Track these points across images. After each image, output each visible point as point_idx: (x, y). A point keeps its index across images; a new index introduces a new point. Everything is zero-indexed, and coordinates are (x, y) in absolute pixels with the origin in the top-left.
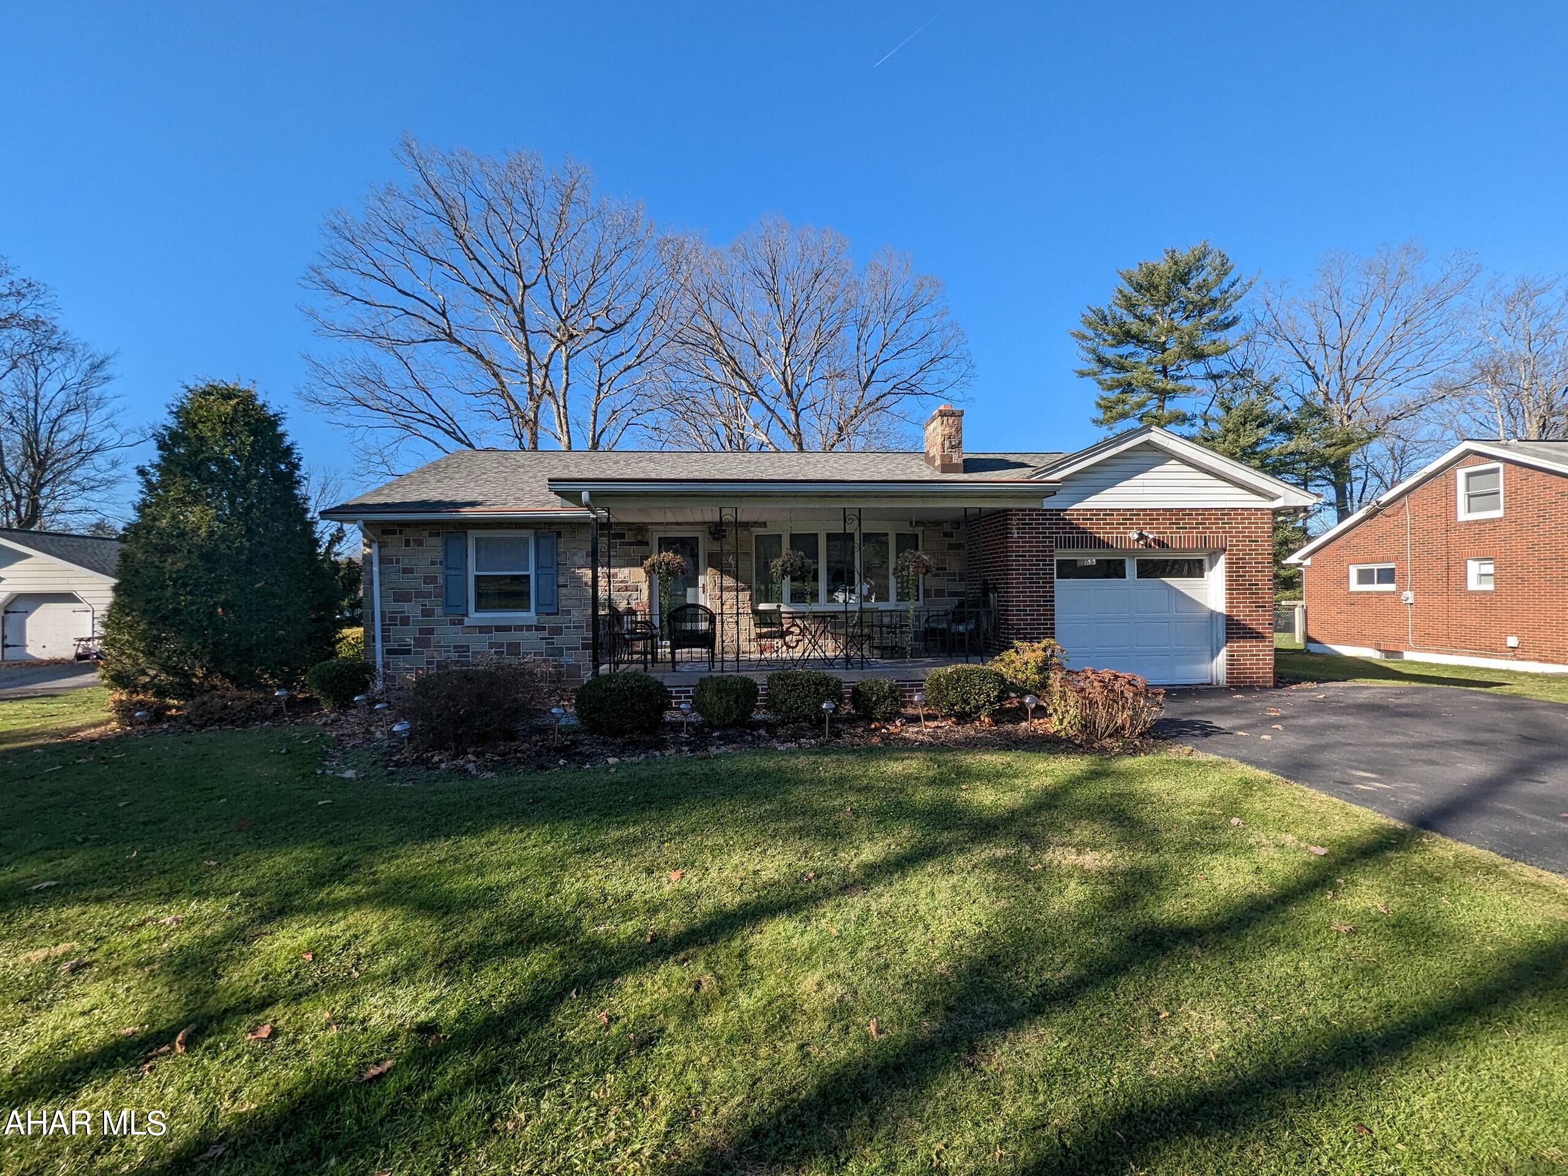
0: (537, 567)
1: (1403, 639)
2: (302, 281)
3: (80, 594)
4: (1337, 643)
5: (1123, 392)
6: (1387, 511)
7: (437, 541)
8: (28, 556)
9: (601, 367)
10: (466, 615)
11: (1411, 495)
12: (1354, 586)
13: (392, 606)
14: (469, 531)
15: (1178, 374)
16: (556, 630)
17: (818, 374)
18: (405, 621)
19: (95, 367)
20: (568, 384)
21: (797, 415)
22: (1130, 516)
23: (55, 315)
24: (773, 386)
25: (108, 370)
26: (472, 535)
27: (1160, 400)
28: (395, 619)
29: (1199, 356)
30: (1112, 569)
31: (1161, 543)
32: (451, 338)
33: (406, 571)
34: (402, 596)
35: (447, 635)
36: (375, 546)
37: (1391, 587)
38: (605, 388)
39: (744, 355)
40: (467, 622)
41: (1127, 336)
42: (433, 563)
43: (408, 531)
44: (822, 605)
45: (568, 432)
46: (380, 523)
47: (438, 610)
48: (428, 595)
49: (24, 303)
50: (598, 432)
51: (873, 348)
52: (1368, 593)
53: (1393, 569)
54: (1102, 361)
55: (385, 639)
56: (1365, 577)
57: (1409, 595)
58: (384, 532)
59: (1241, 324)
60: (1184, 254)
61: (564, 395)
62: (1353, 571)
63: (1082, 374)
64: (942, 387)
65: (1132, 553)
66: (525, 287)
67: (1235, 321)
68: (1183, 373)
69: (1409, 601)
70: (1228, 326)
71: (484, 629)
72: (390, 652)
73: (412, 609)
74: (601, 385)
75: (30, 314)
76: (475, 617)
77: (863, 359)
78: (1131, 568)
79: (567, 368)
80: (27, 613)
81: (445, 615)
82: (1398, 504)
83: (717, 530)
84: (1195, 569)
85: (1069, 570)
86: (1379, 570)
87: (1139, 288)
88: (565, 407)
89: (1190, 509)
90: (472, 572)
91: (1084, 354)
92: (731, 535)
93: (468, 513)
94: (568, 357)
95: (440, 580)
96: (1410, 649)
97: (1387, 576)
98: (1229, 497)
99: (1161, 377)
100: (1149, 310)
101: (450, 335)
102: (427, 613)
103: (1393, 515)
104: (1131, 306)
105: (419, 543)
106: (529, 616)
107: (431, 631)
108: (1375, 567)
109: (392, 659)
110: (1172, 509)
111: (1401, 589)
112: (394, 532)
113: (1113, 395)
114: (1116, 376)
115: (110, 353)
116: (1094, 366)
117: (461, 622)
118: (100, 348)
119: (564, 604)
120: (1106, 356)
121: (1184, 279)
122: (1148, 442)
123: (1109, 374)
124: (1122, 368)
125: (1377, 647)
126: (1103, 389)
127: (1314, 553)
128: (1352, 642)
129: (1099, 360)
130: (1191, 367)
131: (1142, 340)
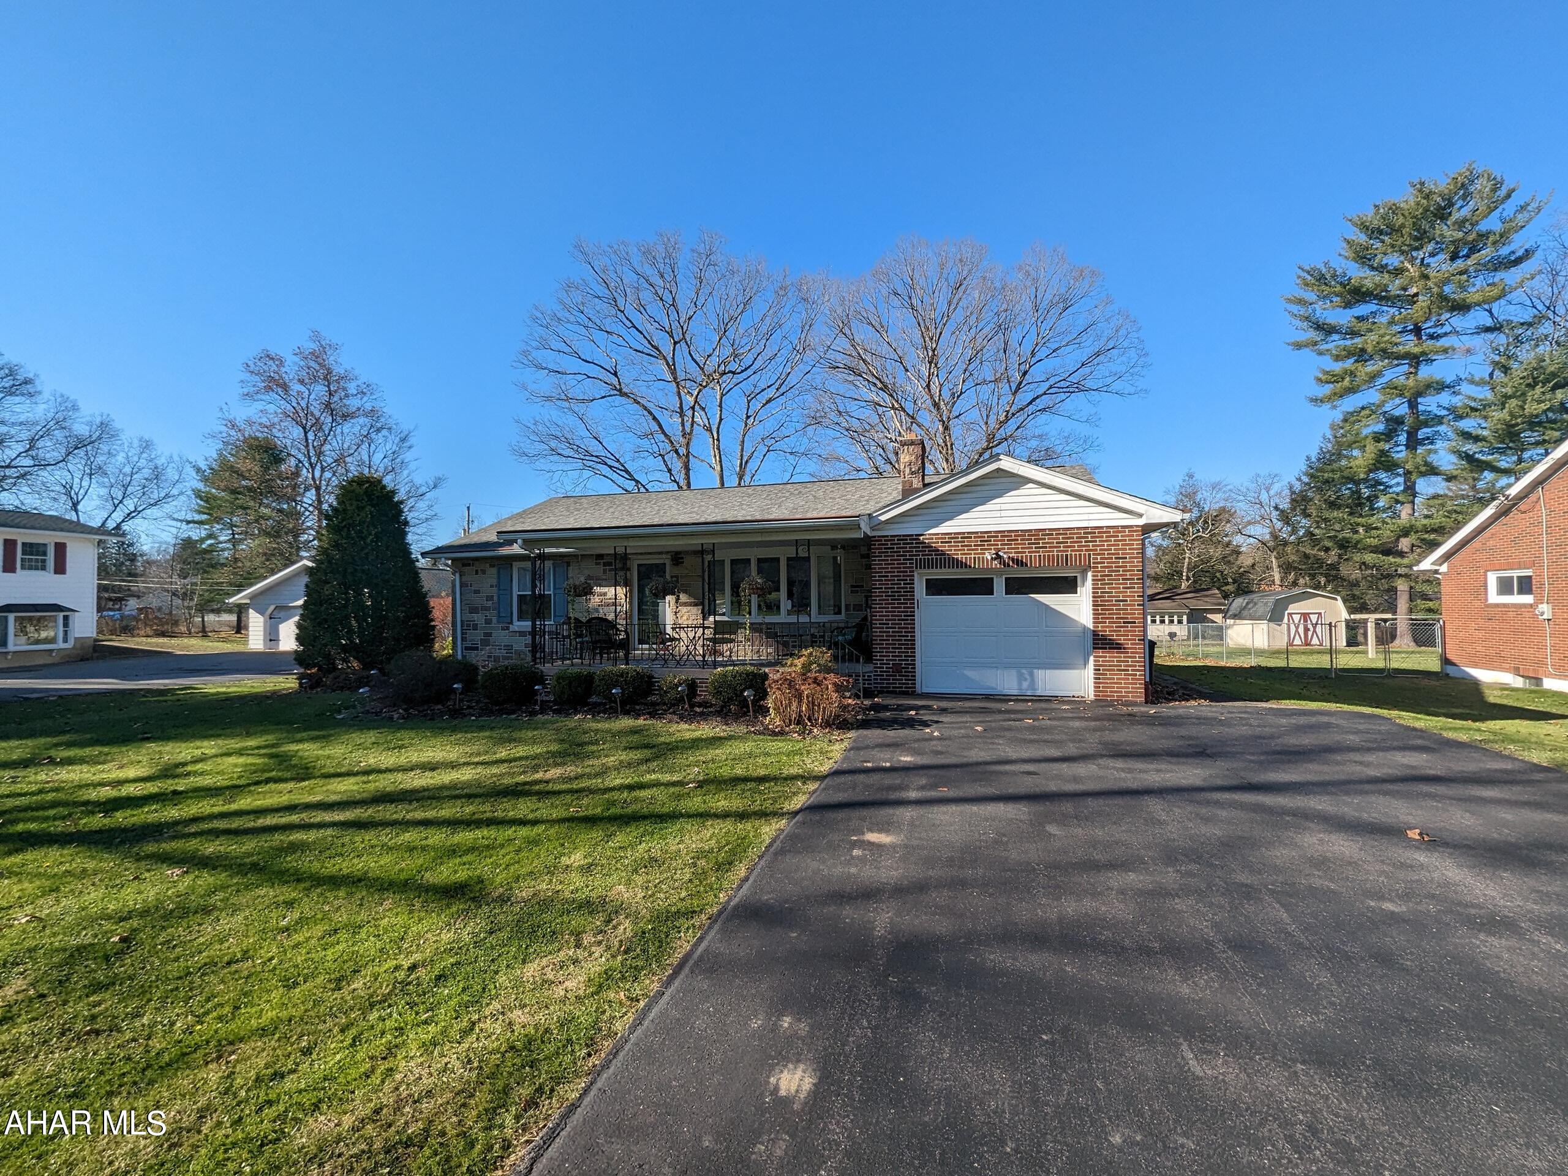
0: (555, 589)
1: (1542, 663)
2: (514, 364)
4: (1476, 665)
5: (1357, 361)
6: (1522, 506)
7: (494, 571)
9: (749, 402)
10: (511, 623)
11: (1547, 486)
12: (1494, 597)
13: (468, 616)
14: (514, 564)
15: (1440, 331)
18: (475, 627)
19: (403, 440)
20: (721, 419)
22: (985, 538)
23: (382, 405)
25: (412, 441)
26: (516, 565)
27: (1411, 366)
28: (469, 625)
29: (1461, 308)
30: (981, 586)
31: (1019, 563)
32: (622, 394)
33: (477, 592)
34: (474, 610)
35: (501, 637)
36: (457, 575)
37: (1528, 599)
40: (512, 628)
41: (1356, 295)
42: (492, 586)
43: (477, 563)
45: (720, 461)
46: (461, 559)
47: (494, 620)
48: (486, 609)
49: (365, 399)
50: (745, 459)
52: (1505, 605)
53: (1530, 577)
54: (1327, 330)
55: (463, 639)
56: (1505, 587)
57: (1545, 610)
58: (464, 565)
59: (1539, 254)
60: (1440, 183)
61: (718, 428)
62: (1492, 579)
63: (1298, 346)
65: (996, 571)
66: (675, 343)
67: (1528, 254)
68: (1447, 328)
69: (1545, 616)
70: (1518, 261)
71: (522, 633)
72: (467, 648)
73: (479, 618)
74: (748, 417)
75: (368, 406)
76: (517, 625)
78: (999, 585)
79: (720, 406)
81: (498, 622)
82: (1533, 497)
83: (676, 558)
84: (1068, 585)
86: (1519, 578)
87: (1375, 233)
88: (718, 440)
89: (1050, 530)
90: (516, 592)
91: (1298, 323)
94: (722, 395)
95: (495, 598)
96: (1549, 675)
97: (1525, 585)
98: (1091, 517)
99: (1412, 337)
100: (1394, 260)
101: (620, 390)
102: (488, 622)
103: (1529, 511)
104: (1363, 257)
105: (484, 572)
106: (550, 624)
107: (490, 635)
108: (1516, 574)
109: (467, 653)
110: (1030, 531)
111: (1539, 601)
112: (469, 565)
114: (1348, 343)
115: (412, 428)
116: (1313, 335)
117: (508, 628)
118: (406, 426)
120: (1328, 321)
121: (1442, 214)
122: (999, 470)
123: (1336, 342)
124: (1354, 333)
125: (1517, 672)
126: (1327, 358)
127: (1447, 556)
128: (1489, 664)
129: (1319, 327)
130: (1458, 321)
131: (1381, 296)
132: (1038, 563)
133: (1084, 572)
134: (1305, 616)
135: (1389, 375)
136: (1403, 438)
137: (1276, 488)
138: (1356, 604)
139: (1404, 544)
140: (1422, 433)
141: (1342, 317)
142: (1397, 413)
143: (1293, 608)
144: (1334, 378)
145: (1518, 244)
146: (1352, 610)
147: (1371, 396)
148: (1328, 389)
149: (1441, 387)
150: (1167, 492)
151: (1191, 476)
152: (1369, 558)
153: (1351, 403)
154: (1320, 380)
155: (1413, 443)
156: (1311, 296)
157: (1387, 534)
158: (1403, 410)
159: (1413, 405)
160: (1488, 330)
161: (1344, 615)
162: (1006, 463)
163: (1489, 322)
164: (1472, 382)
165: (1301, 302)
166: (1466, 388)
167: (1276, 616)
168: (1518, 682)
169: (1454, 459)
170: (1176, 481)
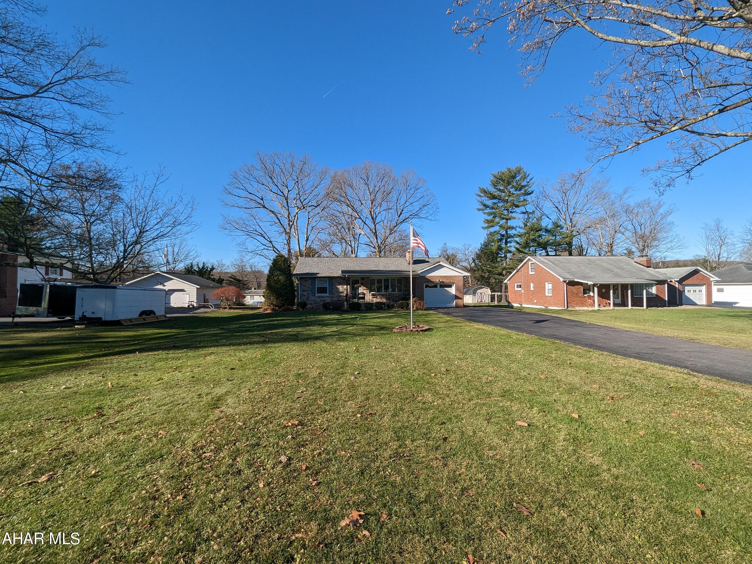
0: (329, 285)
1: (522, 302)
3: (186, 290)
4: (513, 303)
5: (493, 217)
6: (520, 270)
7: (310, 281)
8: (173, 279)
10: (315, 294)
11: (523, 267)
12: (516, 289)
13: (302, 293)
14: (317, 279)
16: (332, 297)
17: (382, 209)
18: (304, 296)
21: (375, 226)
22: (437, 277)
24: (366, 212)
27: (506, 220)
30: (436, 286)
31: (443, 282)
32: (264, 207)
34: (304, 291)
35: (312, 298)
36: (300, 282)
37: (520, 289)
38: (310, 220)
39: (357, 204)
41: (494, 197)
42: (310, 285)
43: (305, 279)
44: (383, 293)
47: (310, 293)
48: (308, 291)
51: (402, 201)
53: (521, 285)
54: (486, 206)
55: (301, 299)
56: (518, 287)
58: (301, 279)
60: (513, 168)
62: (516, 285)
63: (479, 210)
64: (427, 215)
65: (438, 283)
67: (532, 192)
68: (514, 210)
69: (523, 292)
70: (530, 194)
71: (319, 297)
73: (306, 293)
76: (317, 295)
77: (399, 206)
78: (438, 286)
80: (171, 295)
81: (312, 294)
83: (363, 279)
84: (450, 286)
85: (427, 286)
87: (498, 179)
89: (449, 276)
90: (316, 286)
91: (479, 202)
92: (365, 279)
93: (318, 275)
95: (311, 288)
96: (523, 304)
98: (455, 274)
99: (506, 212)
100: (502, 188)
102: (308, 294)
103: (521, 272)
104: (495, 186)
105: (308, 281)
106: (327, 295)
107: (309, 297)
108: (519, 284)
110: (445, 276)
111: (522, 289)
112: (303, 279)
113: (490, 218)
114: (491, 211)
116: (482, 207)
117: (315, 296)
119: (334, 292)
120: (486, 203)
121: (514, 177)
122: (440, 265)
123: (488, 210)
124: (493, 208)
125: (519, 304)
126: (486, 215)
127: (509, 280)
128: (515, 303)
129: (484, 205)
130: (516, 209)
131: (499, 198)
132: (446, 281)
133: (453, 283)
134: (481, 293)
135: (501, 223)
136: (504, 241)
137: (470, 249)
138: (493, 290)
139: (504, 272)
140: (508, 240)
141: (490, 203)
142: (503, 233)
143: (479, 291)
144: (487, 221)
145: (530, 190)
146: (492, 292)
147: (497, 228)
148: (486, 225)
149: (513, 228)
150: (438, 250)
151: (445, 244)
152: (496, 276)
153: (492, 230)
154: (484, 222)
155: (506, 243)
156: (482, 195)
157: (499, 270)
158: (504, 233)
159: (507, 232)
160: (523, 213)
161: (490, 293)
162: (441, 263)
163: (524, 211)
164: (519, 227)
165: (480, 196)
166: (518, 229)
167: (474, 293)
168: (519, 306)
169: (515, 249)
170: (441, 246)
